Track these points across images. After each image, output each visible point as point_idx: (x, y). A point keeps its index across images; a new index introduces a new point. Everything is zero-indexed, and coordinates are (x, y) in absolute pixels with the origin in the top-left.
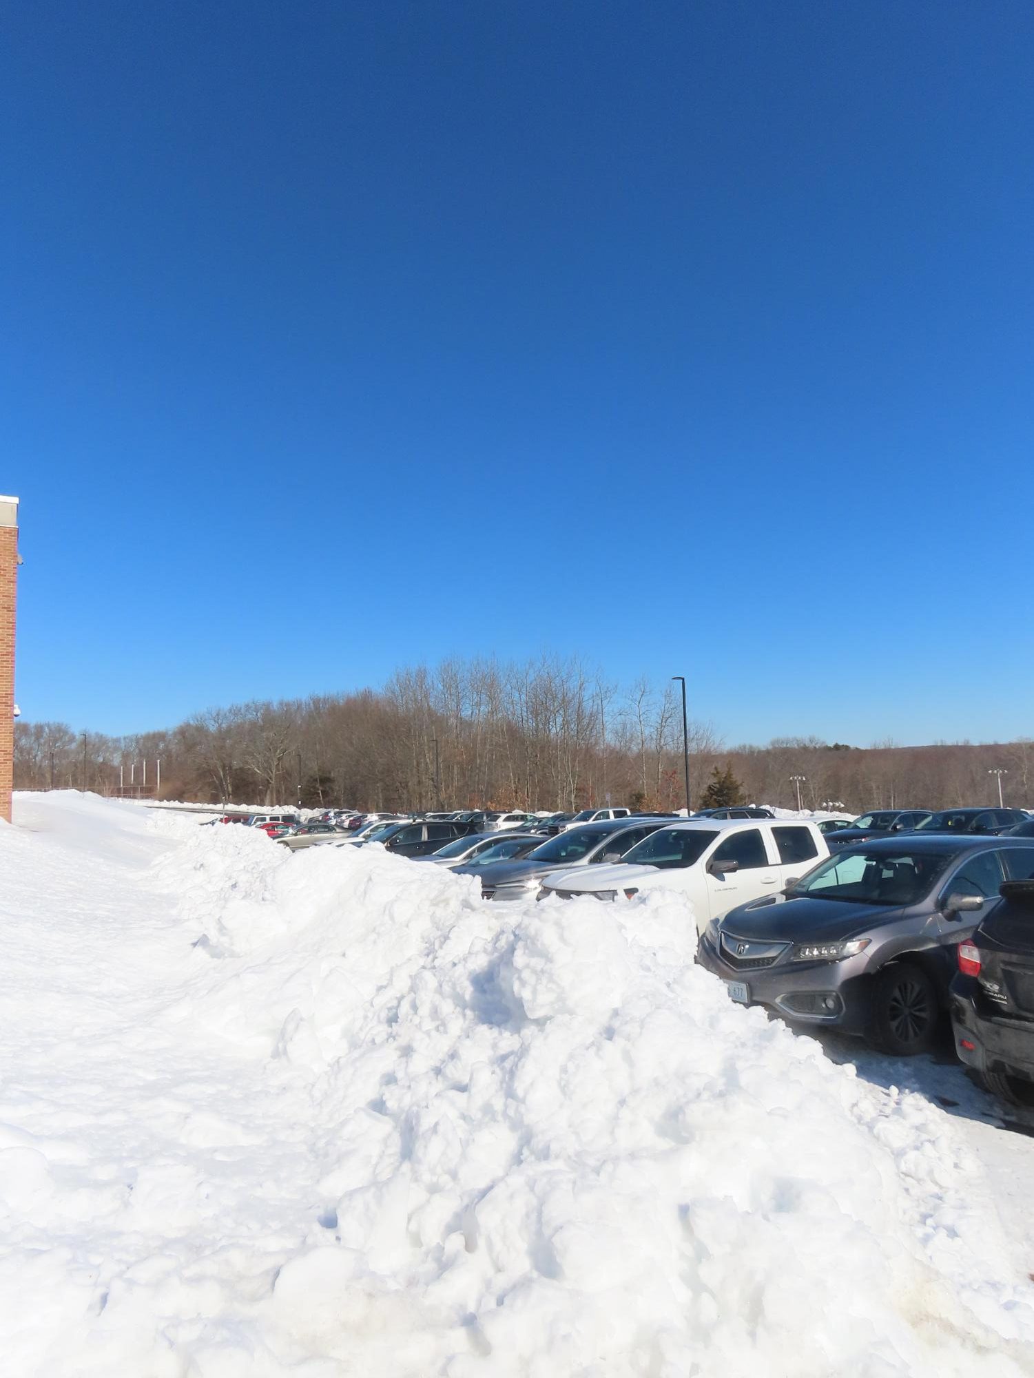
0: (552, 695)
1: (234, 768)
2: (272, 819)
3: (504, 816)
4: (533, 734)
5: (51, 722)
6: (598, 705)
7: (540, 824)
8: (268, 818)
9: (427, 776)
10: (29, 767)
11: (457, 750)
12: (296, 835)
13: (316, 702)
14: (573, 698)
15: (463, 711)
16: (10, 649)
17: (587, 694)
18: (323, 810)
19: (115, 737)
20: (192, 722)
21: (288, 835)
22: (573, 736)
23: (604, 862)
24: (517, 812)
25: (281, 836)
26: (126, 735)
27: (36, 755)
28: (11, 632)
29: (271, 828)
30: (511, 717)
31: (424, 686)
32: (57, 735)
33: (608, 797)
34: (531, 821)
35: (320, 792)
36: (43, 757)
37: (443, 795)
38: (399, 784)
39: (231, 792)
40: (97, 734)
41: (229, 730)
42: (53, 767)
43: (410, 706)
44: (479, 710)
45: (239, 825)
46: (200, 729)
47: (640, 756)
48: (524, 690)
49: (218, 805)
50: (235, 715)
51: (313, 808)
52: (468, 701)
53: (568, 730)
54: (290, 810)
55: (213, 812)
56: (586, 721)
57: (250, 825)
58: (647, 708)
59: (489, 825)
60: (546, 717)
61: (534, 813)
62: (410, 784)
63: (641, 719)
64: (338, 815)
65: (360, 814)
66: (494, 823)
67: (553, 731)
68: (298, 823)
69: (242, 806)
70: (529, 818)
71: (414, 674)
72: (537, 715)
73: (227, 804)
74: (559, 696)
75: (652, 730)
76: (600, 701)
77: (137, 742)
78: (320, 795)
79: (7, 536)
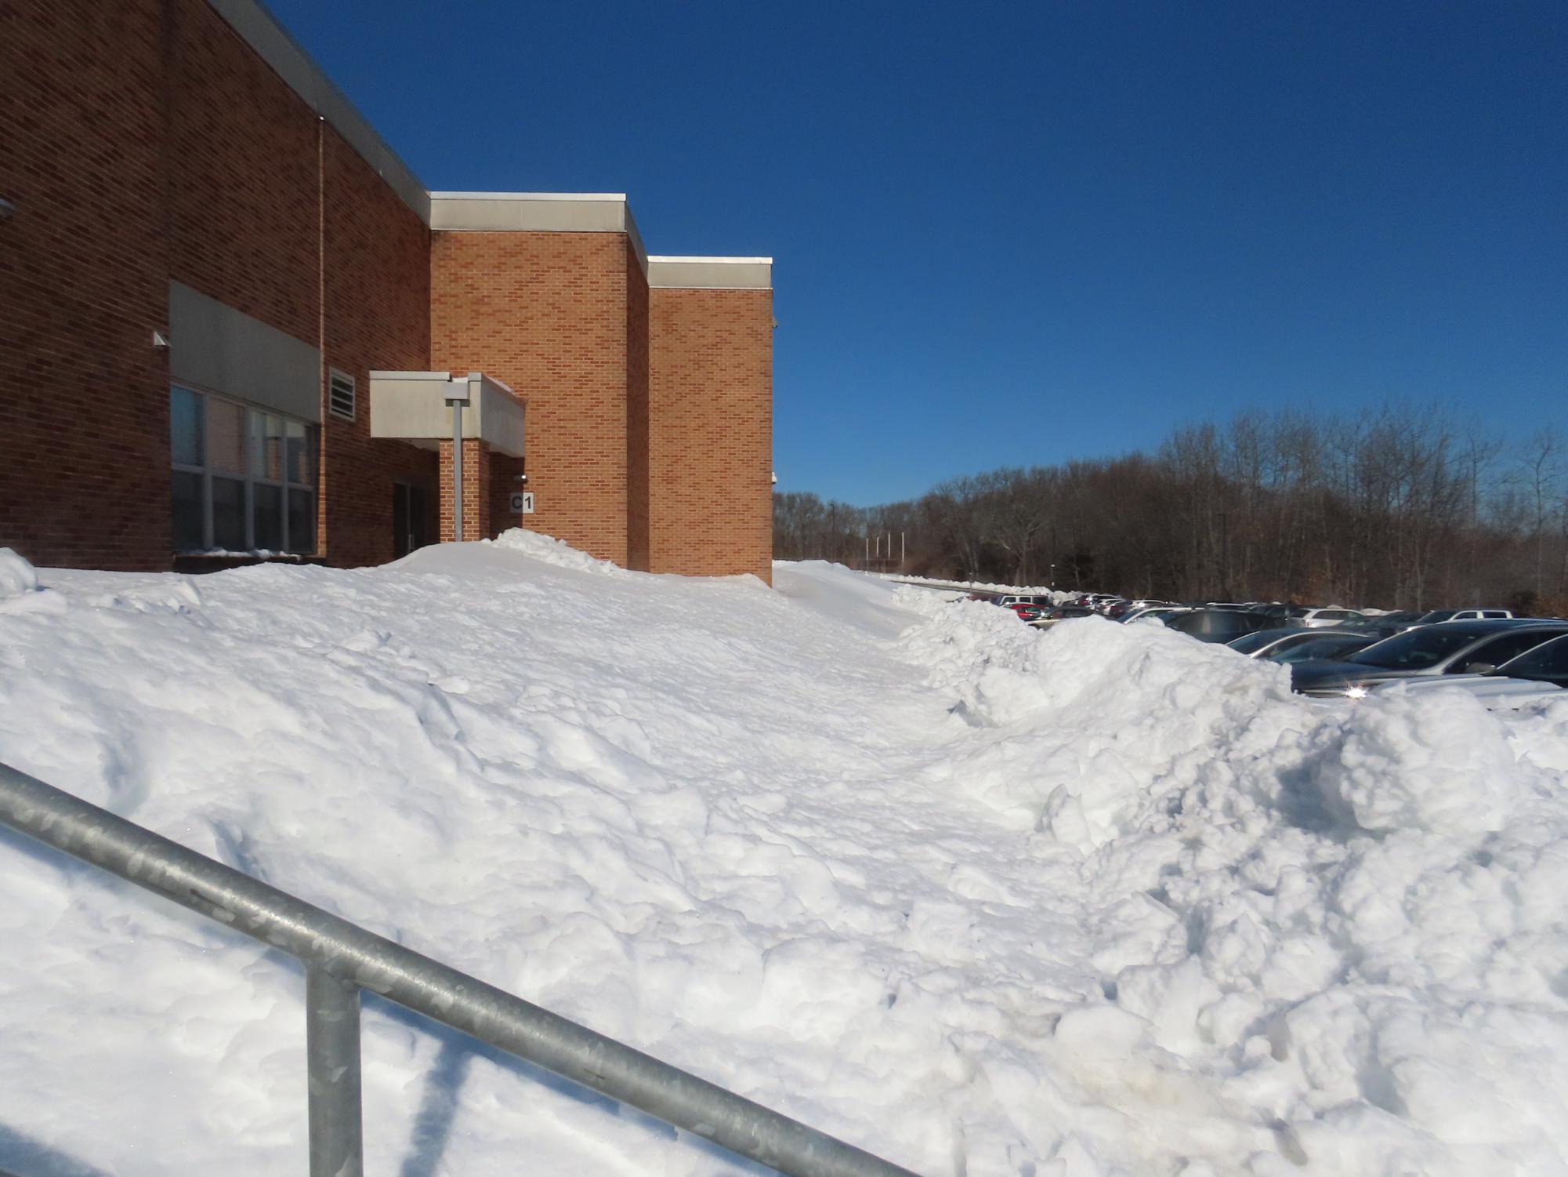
0: (1395, 455)
1: (981, 543)
2: (1022, 599)
3: (1314, 612)
4: (1363, 508)
5: (802, 492)
6: (1468, 468)
7: (1371, 624)
8: (1018, 598)
9: (1210, 559)
10: (783, 537)
11: (1251, 527)
12: (1049, 618)
14: (1428, 459)
15: (1262, 479)
16: (768, 416)
17: (1452, 453)
18: (1080, 594)
19: (860, 508)
20: (937, 492)
21: (1040, 618)
22: (1425, 511)
23: (1466, 673)
24: (1334, 608)
25: (1033, 618)
26: (871, 506)
27: (789, 526)
28: (768, 397)
29: (1021, 610)
30: (1330, 486)
31: (1210, 448)
32: (808, 506)
33: (1476, 594)
34: (1353, 619)
35: (1076, 573)
36: (795, 528)
37: (1230, 582)
38: (1173, 567)
39: (977, 569)
40: (844, 505)
41: (976, 501)
42: (804, 538)
43: (1191, 473)
44: (1285, 477)
45: (988, 603)
46: (946, 500)
47: (1533, 540)
48: (1352, 450)
49: (964, 583)
50: (984, 484)
51: (1067, 591)
52: (1269, 466)
53: (1417, 502)
54: (1043, 591)
55: (958, 589)
56: (1446, 492)
57: (998, 604)
58: (1552, 472)
59: (1293, 621)
60: (1384, 484)
61: (1359, 610)
62: (1187, 567)
63: (1541, 489)
64: (1097, 600)
65: (1123, 600)
66: (1301, 619)
67: (1395, 503)
68: (1051, 605)
69: (989, 585)
70: (1350, 615)
71: (1197, 434)
72: (1370, 482)
73: (973, 582)
74: (1406, 457)
75: (1559, 504)
76: (1471, 463)
77: (882, 514)
78: (1077, 576)
79: (763, 299)
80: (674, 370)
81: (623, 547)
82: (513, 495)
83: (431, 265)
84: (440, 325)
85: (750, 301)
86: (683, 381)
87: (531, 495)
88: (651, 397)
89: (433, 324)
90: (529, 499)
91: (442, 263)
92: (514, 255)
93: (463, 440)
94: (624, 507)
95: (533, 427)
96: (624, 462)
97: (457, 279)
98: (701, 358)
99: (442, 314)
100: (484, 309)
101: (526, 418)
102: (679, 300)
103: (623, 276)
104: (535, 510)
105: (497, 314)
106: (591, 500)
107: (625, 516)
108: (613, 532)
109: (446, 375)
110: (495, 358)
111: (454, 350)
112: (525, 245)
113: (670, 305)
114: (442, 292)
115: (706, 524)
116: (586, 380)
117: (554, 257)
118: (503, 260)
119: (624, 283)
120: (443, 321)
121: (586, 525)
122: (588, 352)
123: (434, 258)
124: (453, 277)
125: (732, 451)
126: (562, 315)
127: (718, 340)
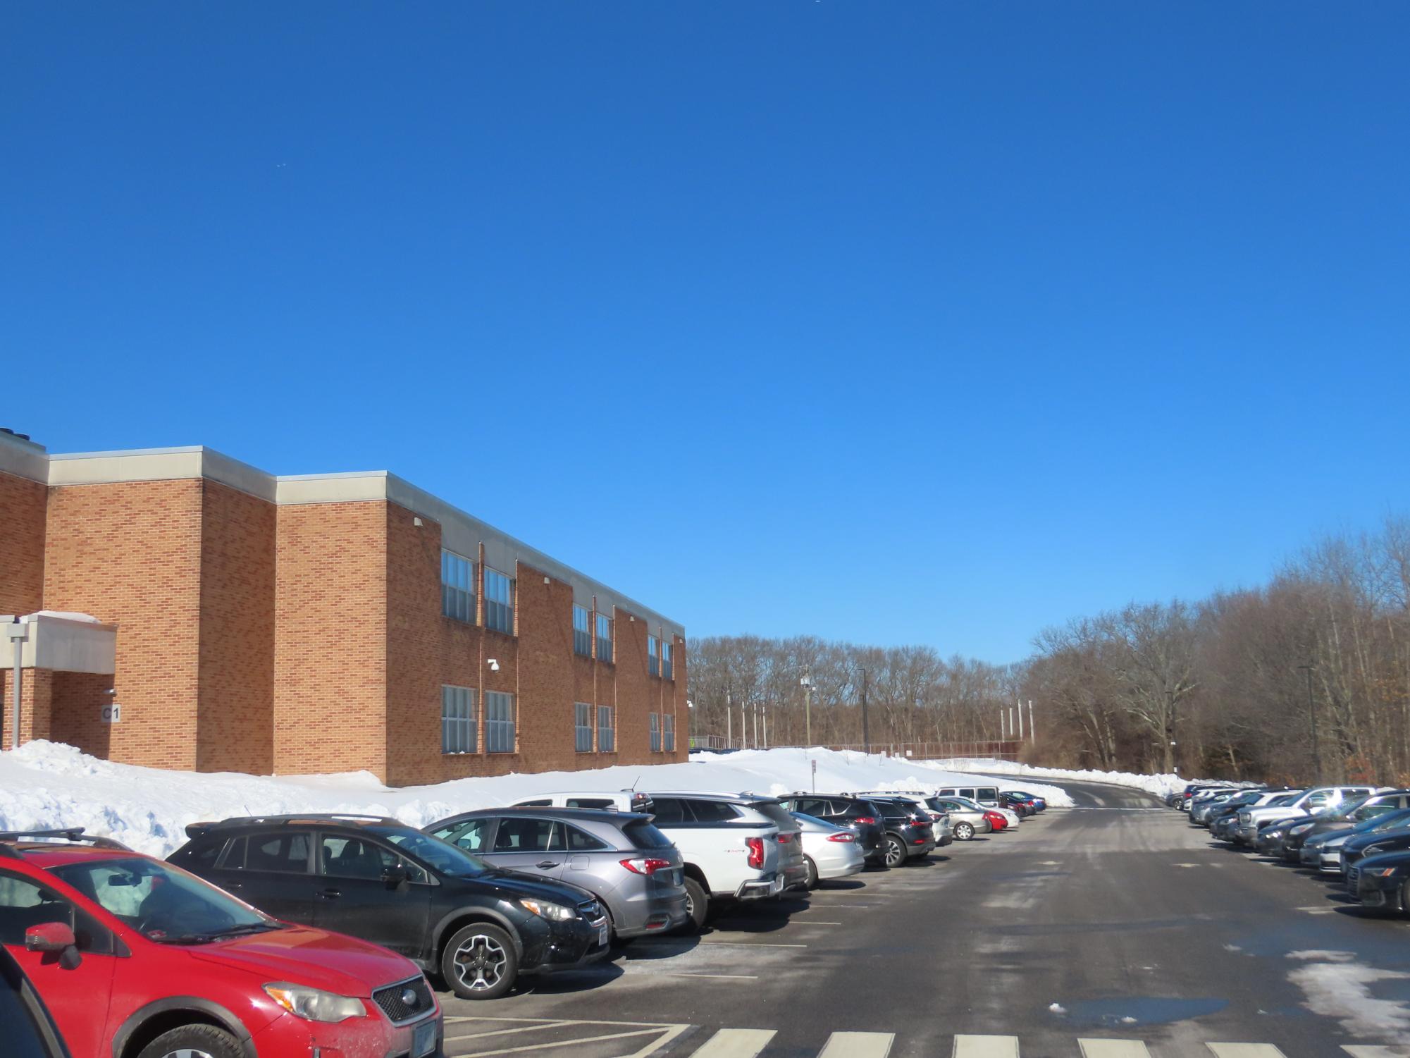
1: (1115, 713)
13: (1219, 599)
69: (1111, 773)
78: (1232, 757)
79: (378, 508)
80: (298, 578)
81: (192, 749)
82: (104, 707)
83: (47, 515)
84: (52, 564)
85: (367, 511)
86: (306, 589)
87: (118, 706)
88: (277, 605)
89: (47, 564)
90: (117, 710)
91: (56, 513)
92: (113, 502)
93: (22, 669)
94: (195, 714)
95: (122, 648)
96: (196, 675)
97: (65, 525)
98: (322, 566)
99: (54, 555)
100: (87, 549)
101: (117, 640)
102: (303, 514)
103: (199, 514)
104: (121, 720)
105: (97, 552)
106: (168, 709)
107: (195, 722)
108: (185, 737)
109: (12, 618)
110: (94, 590)
111: (62, 585)
112: (121, 494)
113: (295, 520)
114: (55, 537)
115: (325, 723)
116: (166, 605)
117: (144, 502)
118: (103, 507)
119: (199, 521)
120: (54, 561)
121: (163, 731)
122: (169, 580)
123: (49, 509)
124: (63, 524)
125: (350, 652)
126: (149, 551)
127: (338, 549)
